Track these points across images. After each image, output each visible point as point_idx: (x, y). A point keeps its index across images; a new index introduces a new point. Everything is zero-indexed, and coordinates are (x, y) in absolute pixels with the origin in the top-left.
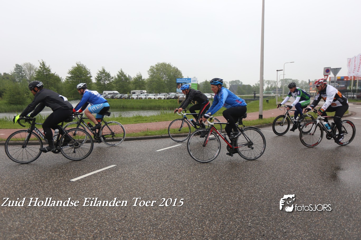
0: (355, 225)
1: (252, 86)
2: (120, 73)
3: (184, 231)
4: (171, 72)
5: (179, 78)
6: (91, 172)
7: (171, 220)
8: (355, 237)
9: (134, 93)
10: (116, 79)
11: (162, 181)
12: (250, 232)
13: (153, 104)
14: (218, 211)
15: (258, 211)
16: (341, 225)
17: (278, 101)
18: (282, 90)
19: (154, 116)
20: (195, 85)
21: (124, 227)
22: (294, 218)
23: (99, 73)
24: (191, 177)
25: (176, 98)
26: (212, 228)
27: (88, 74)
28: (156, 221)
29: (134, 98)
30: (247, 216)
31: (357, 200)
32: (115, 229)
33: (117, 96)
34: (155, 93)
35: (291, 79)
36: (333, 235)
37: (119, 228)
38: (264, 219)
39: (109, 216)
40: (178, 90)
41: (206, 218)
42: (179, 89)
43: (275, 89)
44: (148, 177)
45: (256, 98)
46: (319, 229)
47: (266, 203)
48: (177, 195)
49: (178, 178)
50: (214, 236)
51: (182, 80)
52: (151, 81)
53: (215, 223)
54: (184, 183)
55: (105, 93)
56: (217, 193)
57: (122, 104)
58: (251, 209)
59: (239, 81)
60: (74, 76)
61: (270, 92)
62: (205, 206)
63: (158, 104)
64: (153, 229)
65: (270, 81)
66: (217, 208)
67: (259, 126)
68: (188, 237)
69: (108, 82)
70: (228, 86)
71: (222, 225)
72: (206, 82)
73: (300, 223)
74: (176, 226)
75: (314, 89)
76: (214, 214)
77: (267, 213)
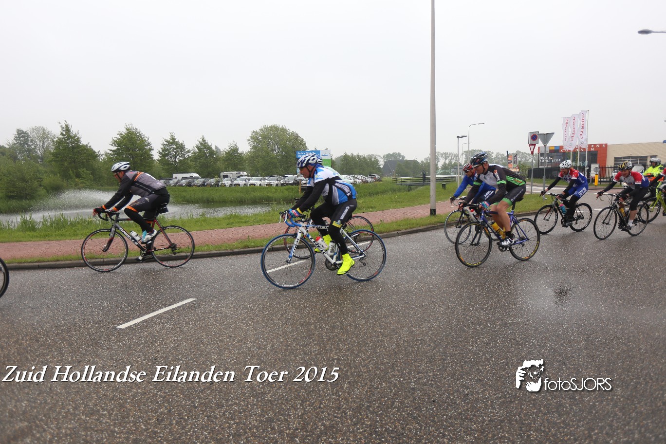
1: (420, 162)
2: (201, 143)
3: (308, 403)
4: (287, 140)
5: (299, 151)
6: (153, 311)
7: (287, 386)
9: (226, 176)
10: (194, 153)
12: (413, 397)
13: (258, 194)
14: (363, 367)
15: (426, 363)
19: (259, 214)
20: (327, 162)
21: (209, 401)
22: (481, 372)
23: (165, 143)
24: (320, 314)
25: (297, 183)
26: (354, 394)
29: (225, 185)
30: (409, 373)
31: (574, 338)
32: (194, 405)
33: (196, 182)
34: (261, 176)
37: (201, 403)
38: (435, 376)
41: (344, 380)
43: (455, 167)
44: (249, 316)
45: (425, 181)
47: (439, 350)
48: (297, 344)
50: (357, 407)
52: (253, 157)
53: (357, 386)
54: (310, 324)
55: (176, 178)
56: (361, 338)
57: (206, 195)
58: (415, 361)
59: (399, 154)
61: (448, 172)
62: (342, 360)
63: (266, 194)
64: (257, 400)
65: (447, 153)
66: (361, 362)
67: (431, 227)
69: (181, 158)
70: (382, 163)
71: (370, 388)
72: (346, 157)
73: (490, 378)
74: (294, 394)
75: (515, 165)
76: (356, 372)
77: (439, 366)
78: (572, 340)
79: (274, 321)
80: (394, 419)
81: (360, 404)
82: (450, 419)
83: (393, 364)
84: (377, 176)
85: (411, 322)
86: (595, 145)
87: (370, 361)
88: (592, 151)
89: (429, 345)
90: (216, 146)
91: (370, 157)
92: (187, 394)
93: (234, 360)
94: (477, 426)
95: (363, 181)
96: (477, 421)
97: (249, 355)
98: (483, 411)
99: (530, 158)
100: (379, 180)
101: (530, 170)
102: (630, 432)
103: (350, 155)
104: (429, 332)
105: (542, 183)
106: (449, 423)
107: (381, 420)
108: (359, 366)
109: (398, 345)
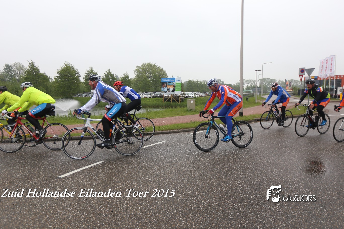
0: (328, 215)
1: (233, 85)
2: (107, 73)
4: (156, 72)
5: (163, 78)
6: (79, 168)
7: (156, 215)
8: (328, 227)
10: (103, 78)
12: (231, 224)
14: (200, 204)
15: (239, 204)
16: (315, 216)
17: (257, 99)
18: (261, 89)
20: (179, 85)
21: (111, 221)
22: (272, 210)
23: (87, 72)
25: (161, 96)
26: (196, 221)
27: (76, 74)
28: (141, 215)
30: (229, 209)
31: (330, 192)
32: (102, 224)
34: (141, 92)
35: (269, 79)
36: (308, 226)
37: (106, 223)
38: (244, 211)
39: (96, 211)
40: (162, 89)
41: (190, 212)
42: (164, 88)
43: (254, 88)
46: (295, 220)
49: (162, 173)
51: (167, 80)
52: (137, 81)
53: (198, 216)
56: (200, 187)
58: (232, 202)
60: (62, 75)
61: (250, 91)
62: (189, 200)
63: (144, 102)
64: (138, 223)
65: (249, 80)
71: (205, 217)
72: (190, 82)
73: (278, 214)
74: (161, 219)
75: (290, 88)
76: (197, 208)
77: (247, 206)
78: (329, 193)
79: (148, 176)
81: (199, 227)
83: (219, 204)
84: (208, 93)
86: (340, 76)
88: (338, 79)
90: (116, 75)
92: (99, 217)
99: (299, 84)
101: (299, 91)
103: (192, 80)
109: (221, 192)
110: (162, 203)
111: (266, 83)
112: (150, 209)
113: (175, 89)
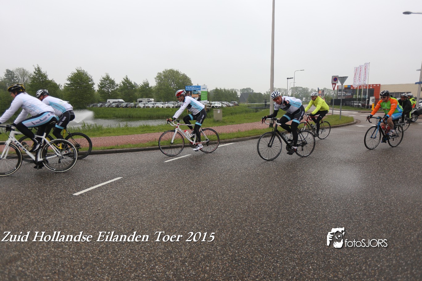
1: (263, 94)
2: (125, 80)
4: (179, 79)
5: (187, 86)
6: (95, 185)
7: (180, 231)
9: (141, 101)
10: (120, 86)
11: (170, 192)
12: (258, 238)
13: (161, 113)
14: (227, 220)
15: (267, 218)
19: (162, 126)
20: (205, 93)
22: (300, 223)
23: (102, 79)
24: (200, 188)
26: (222, 237)
27: (90, 81)
29: (140, 107)
30: (256, 224)
33: (122, 105)
34: (163, 102)
35: (301, 87)
38: (272, 226)
41: (216, 228)
44: (156, 188)
45: (267, 106)
46: (322, 232)
47: (275, 210)
48: (186, 206)
50: (224, 244)
51: (191, 88)
52: (158, 89)
53: (224, 232)
54: (194, 193)
55: (109, 102)
56: (226, 202)
57: (128, 113)
58: (260, 217)
59: (250, 89)
60: (73, 83)
62: (215, 216)
63: (166, 113)
65: (281, 88)
68: (197, 246)
69: (113, 90)
70: (239, 94)
71: (231, 233)
72: (217, 90)
73: (305, 227)
76: (223, 223)
77: (275, 220)
80: (247, 252)
81: (226, 243)
82: (281, 252)
83: (246, 218)
84: (236, 103)
85: (257, 193)
86: (373, 85)
87: (232, 217)
88: (371, 88)
89: (268, 207)
90: (134, 82)
91: (232, 90)
93: (146, 215)
94: (298, 256)
95: (227, 106)
96: (298, 253)
97: (156, 212)
98: (301, 247)
99: (332, 93)
100: (237, 105)
101: (332, 100)
102: (390, 260)
103: (219, 89)
104: (268, 199)
105: (339, 108)
106: (280, 254)
107: (238, 253)
108: (225, 219)
109: (249, 207)
110: (186, 220)
111: (298, 92)
112: (174, 226)
113: (201, 98)
